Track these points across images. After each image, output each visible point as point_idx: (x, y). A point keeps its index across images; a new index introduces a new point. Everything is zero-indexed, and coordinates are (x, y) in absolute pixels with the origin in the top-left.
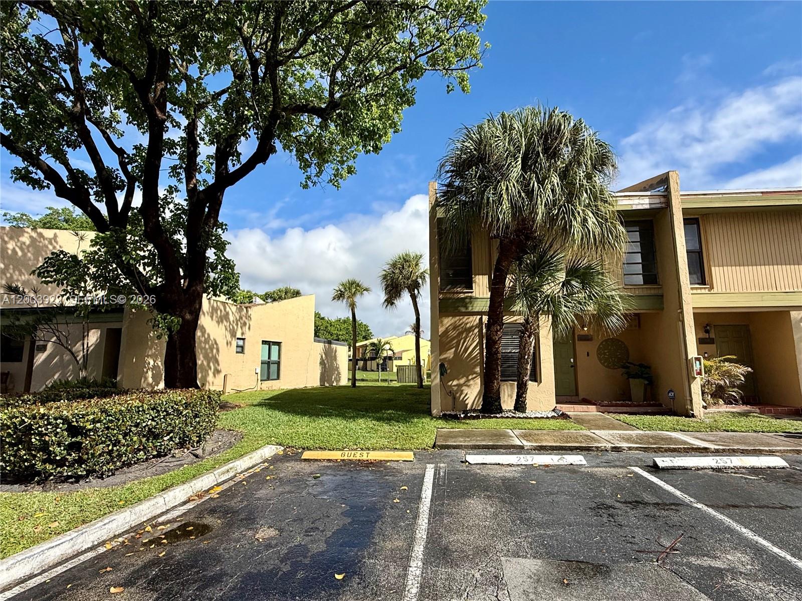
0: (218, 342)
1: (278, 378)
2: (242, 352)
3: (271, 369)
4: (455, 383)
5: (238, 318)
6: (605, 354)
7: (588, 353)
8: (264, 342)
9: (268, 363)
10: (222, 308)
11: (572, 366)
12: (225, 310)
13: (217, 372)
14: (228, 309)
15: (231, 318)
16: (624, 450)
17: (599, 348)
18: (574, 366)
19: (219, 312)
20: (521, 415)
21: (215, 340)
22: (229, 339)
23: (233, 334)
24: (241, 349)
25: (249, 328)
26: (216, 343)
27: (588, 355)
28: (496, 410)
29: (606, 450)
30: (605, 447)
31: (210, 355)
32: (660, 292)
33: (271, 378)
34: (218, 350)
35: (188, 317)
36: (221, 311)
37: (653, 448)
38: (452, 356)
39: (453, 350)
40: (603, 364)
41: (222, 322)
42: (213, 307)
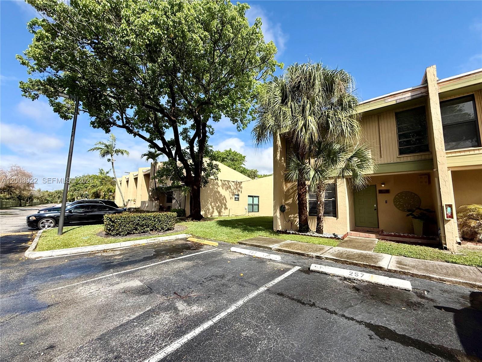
0: (226, 197)
1: (258, 211)
2: (238, 200)
3: (254, 207)
4: (292, 216)
5: (235, 188)
6: (400, 201)
7: (386, 201)
8: (249, 196)
9: (253, 205)
10: (227, 184)
11: (375, 209)
12: (229, 185)
13: (226, 208)
14: (230, 184)
15: (232, 188)
16: (323, 258)
17: (395, 198)
18: (376, 209)
19: (226, 186)
20: (321, 235)
21: (224, 196)
22: (231, 196)
23: (234, 194)
24: (237, 199)
25: (241, 192)
26: (225, 198)
27: (386, 203)
28: (304, 231)
29: (313, 257)
30: (312, 255)
31: (222, 202)
32: (430, 157)
33: (254, 211)
34: (226, 200)
35: (195, 187)
36: (227, 185)
37: (342, 261)
38: (291, 202)
39: (292, 199)
40: (398, 208)
41: (228, 189)
42: (223, 184)
